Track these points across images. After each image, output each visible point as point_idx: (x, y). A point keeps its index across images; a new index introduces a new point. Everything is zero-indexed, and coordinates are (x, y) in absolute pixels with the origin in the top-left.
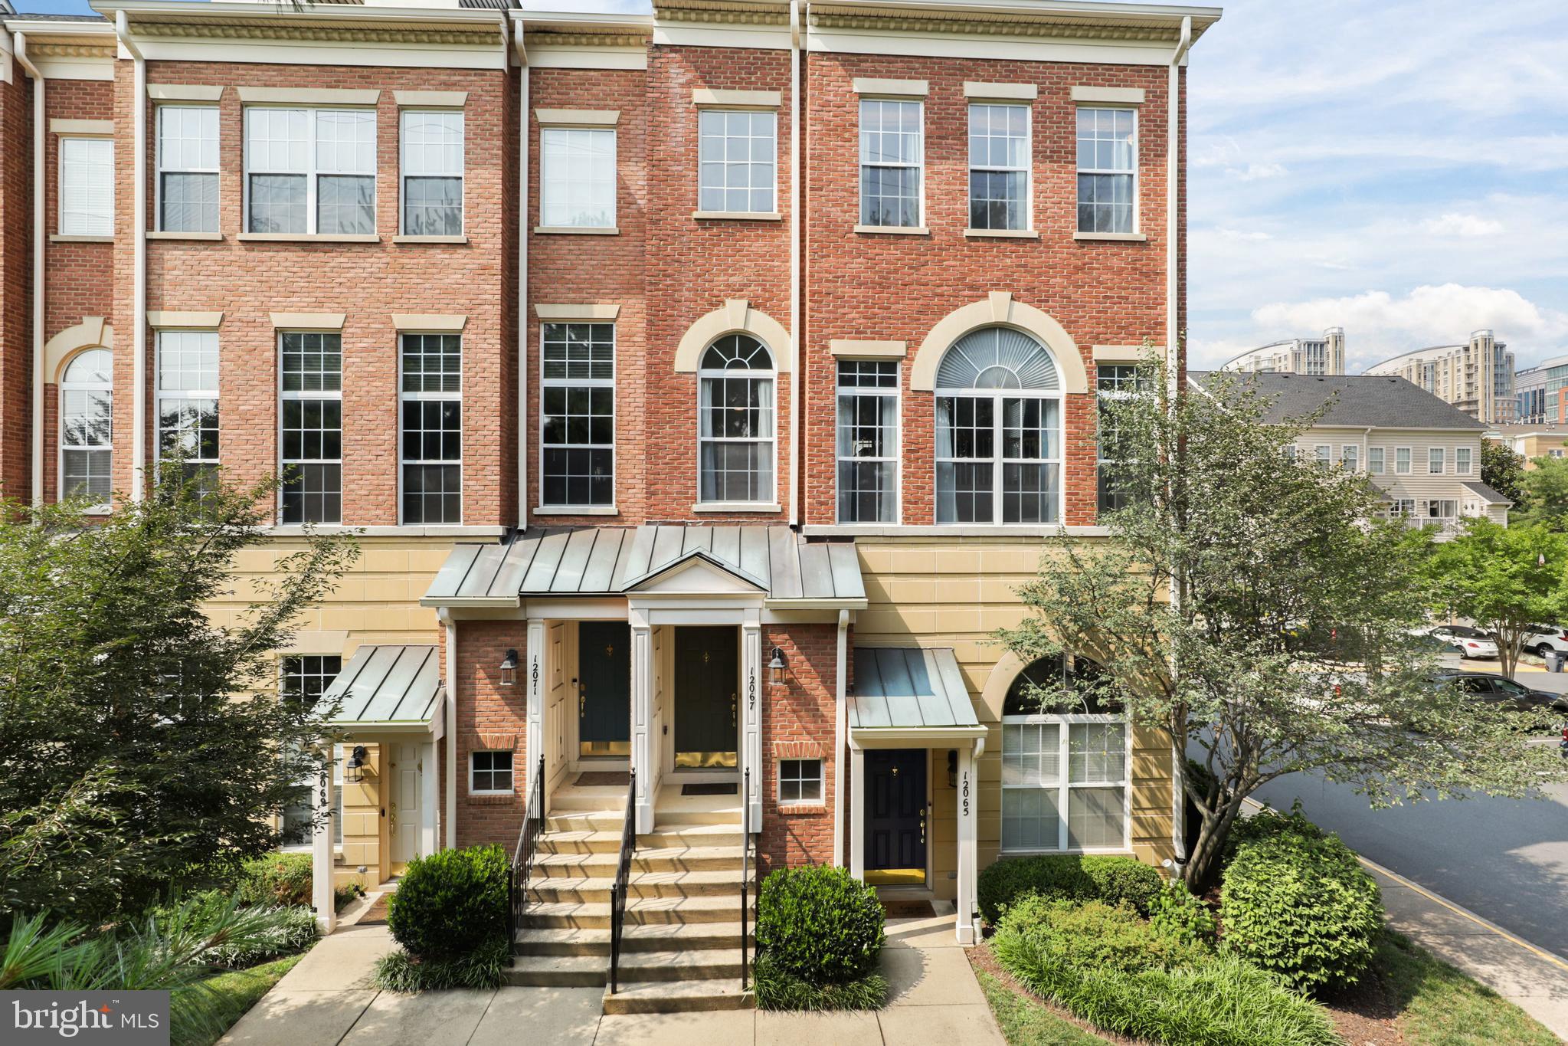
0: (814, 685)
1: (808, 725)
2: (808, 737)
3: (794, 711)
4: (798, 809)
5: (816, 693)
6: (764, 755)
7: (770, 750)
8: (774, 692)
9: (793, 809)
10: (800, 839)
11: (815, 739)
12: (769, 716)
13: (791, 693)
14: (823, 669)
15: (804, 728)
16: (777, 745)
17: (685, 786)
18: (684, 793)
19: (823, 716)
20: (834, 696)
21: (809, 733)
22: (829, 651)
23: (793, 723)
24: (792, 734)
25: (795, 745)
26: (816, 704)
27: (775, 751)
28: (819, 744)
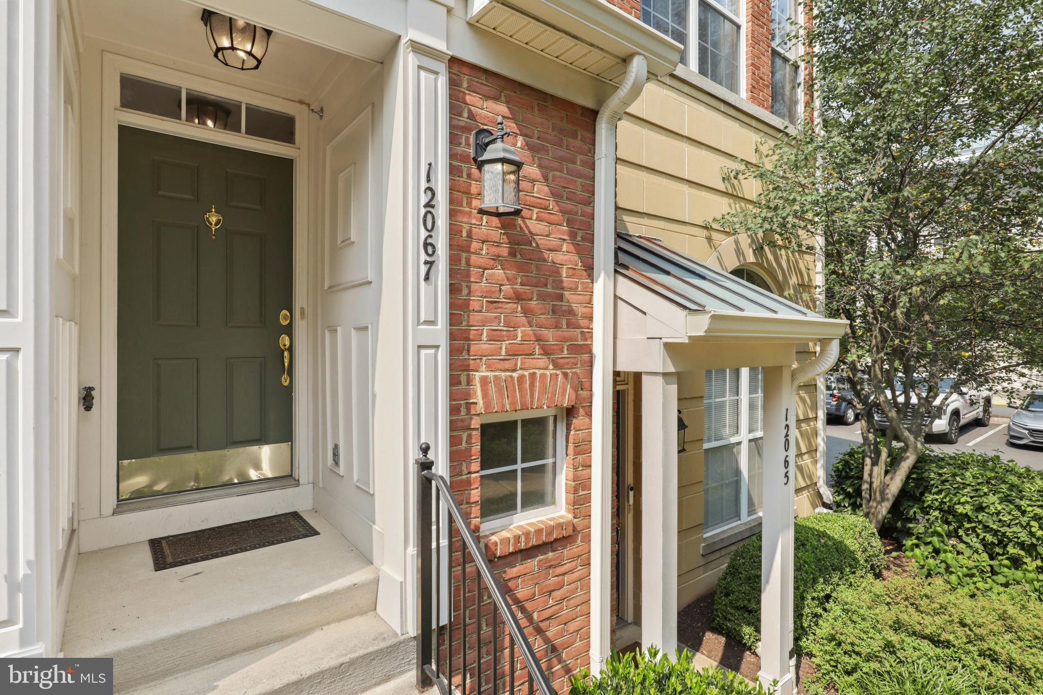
0: (553, 242)
1: (544, 332)
2: (543, 361)
3: (518, 297)
4: (527, 534)
5: (559, 257)
6: (454, 410)
7: (467, 395)
8: (475, 246)
9: (517, 538)
10: (528, 606)
11: (556, 366)
12: (465, 305)
13: (512, 253)
14: (569, 206)
15: (539, 339)
16: (484, 381)
17: (155, 544)
18: (160, 564)
19: (571, 312)
20: (589, 269)
21: (546, 352)
22: (578, 166)
23: (516, 327)
24: (513, 354)
25: (521, 378)
26: (559, 284)
27: (479, 398)
28: (565, 375)
